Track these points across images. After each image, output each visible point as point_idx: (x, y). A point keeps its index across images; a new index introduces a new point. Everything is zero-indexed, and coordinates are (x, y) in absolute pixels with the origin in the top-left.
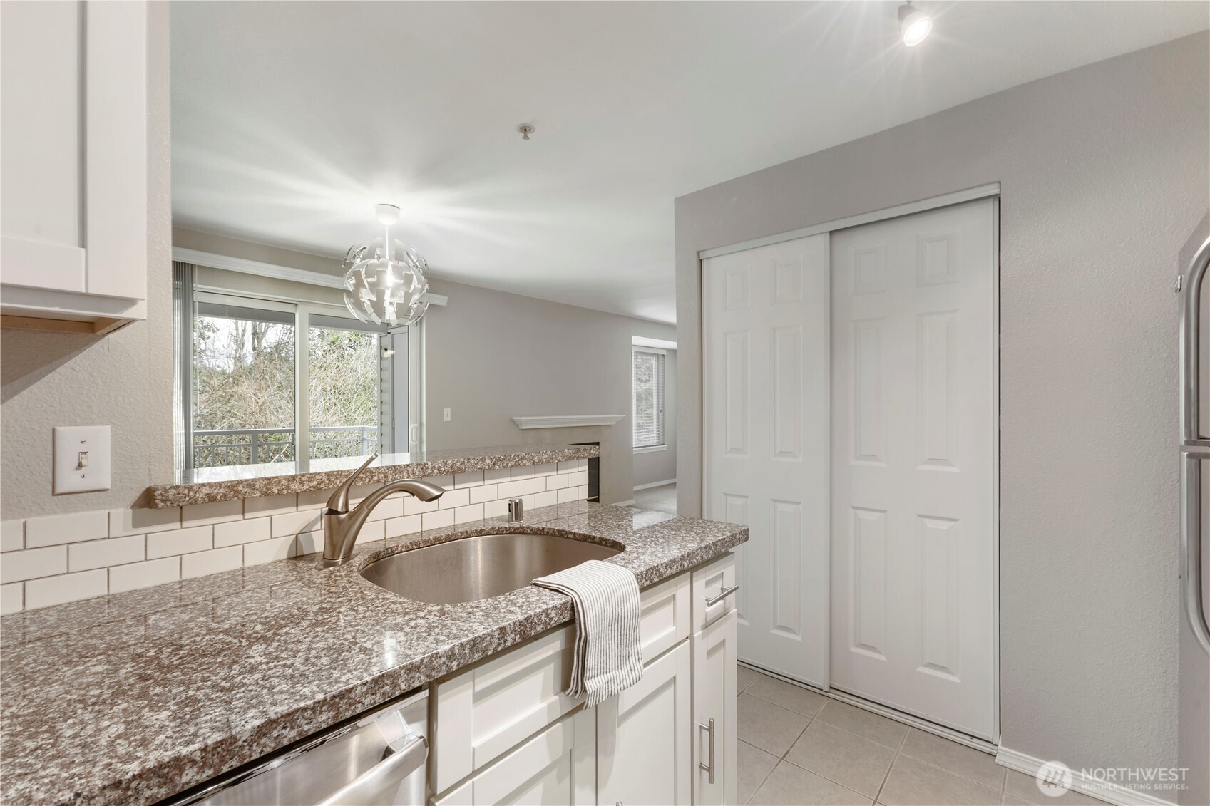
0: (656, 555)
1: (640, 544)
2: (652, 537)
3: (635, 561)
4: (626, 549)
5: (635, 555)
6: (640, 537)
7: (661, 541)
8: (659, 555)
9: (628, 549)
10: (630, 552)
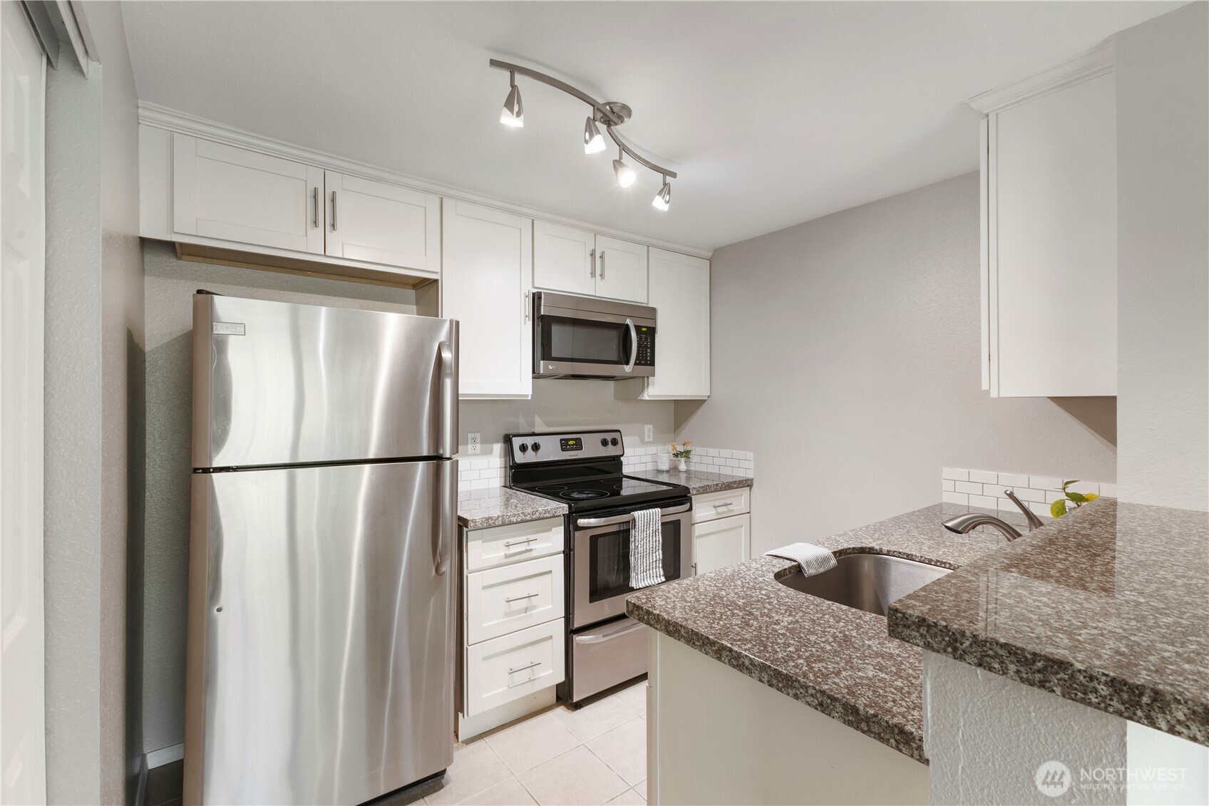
0: (746, 567)
1: (761, 579)
2: (748, 588)
3: (764, 563)
4: (773, 575)
5: (764, 569)
6: (761, 589)
7: (739, 583)
8: (744, 567)
9: (771, 576)
10: (769, 572)
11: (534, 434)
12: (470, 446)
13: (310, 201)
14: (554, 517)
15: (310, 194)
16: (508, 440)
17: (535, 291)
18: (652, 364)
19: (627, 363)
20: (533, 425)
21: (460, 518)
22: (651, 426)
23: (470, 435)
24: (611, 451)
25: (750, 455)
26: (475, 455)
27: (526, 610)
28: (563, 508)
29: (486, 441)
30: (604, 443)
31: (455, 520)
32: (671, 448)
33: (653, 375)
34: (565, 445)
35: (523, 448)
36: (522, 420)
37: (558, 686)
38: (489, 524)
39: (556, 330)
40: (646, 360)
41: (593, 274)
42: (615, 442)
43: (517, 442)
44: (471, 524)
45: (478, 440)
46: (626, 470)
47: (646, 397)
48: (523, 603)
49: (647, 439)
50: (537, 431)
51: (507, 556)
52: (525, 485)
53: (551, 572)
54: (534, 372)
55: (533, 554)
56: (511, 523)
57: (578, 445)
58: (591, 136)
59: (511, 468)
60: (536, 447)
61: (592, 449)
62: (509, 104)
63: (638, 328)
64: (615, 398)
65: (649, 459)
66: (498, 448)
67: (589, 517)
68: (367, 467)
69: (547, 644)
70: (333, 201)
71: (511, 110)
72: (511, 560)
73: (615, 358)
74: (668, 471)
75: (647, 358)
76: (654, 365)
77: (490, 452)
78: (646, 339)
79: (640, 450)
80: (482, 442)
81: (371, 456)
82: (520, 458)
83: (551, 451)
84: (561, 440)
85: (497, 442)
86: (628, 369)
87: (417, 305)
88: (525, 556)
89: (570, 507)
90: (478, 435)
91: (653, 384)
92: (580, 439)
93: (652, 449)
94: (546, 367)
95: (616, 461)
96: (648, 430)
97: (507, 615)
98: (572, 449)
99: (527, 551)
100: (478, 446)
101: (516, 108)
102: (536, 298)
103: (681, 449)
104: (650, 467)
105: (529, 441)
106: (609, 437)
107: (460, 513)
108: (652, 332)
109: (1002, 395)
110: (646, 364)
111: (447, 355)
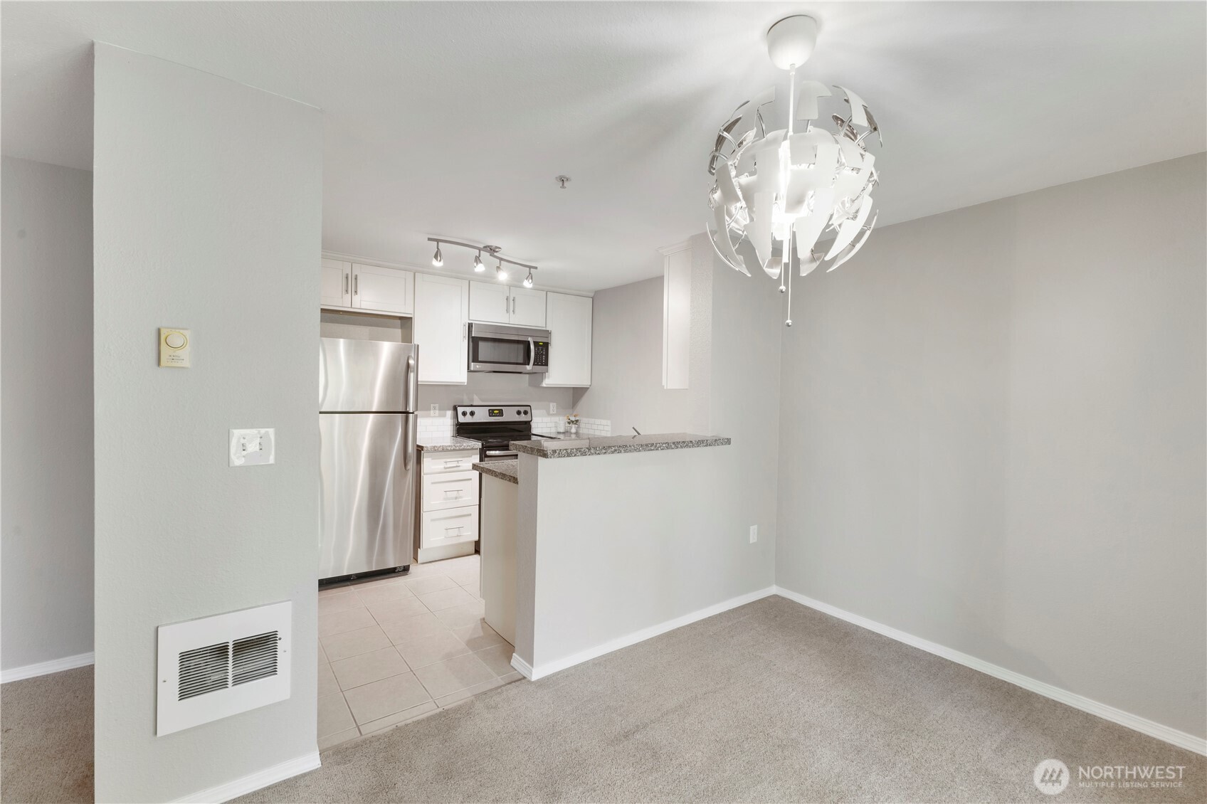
11: (472, 406)
12: (432, 412)
13: (344, 279)
14: (472, 449)
15: (345, 276)
16: (455, 409)
17: (470, 322)
18: (546, 364)
19: (528, 365)
20: (473, 400)
21: (418, 446)
22: (555, 404)
23: (432, 405)
24: (523, 418)
25: (609, 422)
26: (434, 417)
27: (456, 498)
28: (478, 445)
29: (442, 409)
30: (519, 413)
31: (415, 446)
32: (566, 418)
33: (547, 372)
34: (491, 413)
35: (464, 414)
36: (465, 397)
37: (475, 542)
38: (435, 450)
39: (482, 345)
40: (542, 362)
41: (507, 311)
42: (526, 413)
43: (460, 410)
44: (425, 449)
45: (437, 408)
46: (534, 431)
47: (544, 385)
48: (455, 494)
49: (551, 412)
50: (474, 404)
51: (445, 468)
52: (466, 435)
53: (471, 479)
54: (468, 369)
55: (461, 468)
56: (447, 450)
57: (501, 413)
58: (477, 264)
59: (457, 425)
60: (472, 414)
61: (510, 416)
62: (436, 257)
63: (536, 344)
64: (529, 385)
65: (553, 425)
66: (450, 413)
67: (496, 450)
68: (372, 415)
69: (469, 518)
70: (356, 279)
71: (437, 260)
72: (447, 470)
73: (521, 361)
74: (563, 433)
75: (542, 360)
76: (547, 365)
77: (444, 416)
78: (542, 350)
79: (547, 419)
80: (440, 410)
81: (374, 410)
82: (462, 419)
83: (482, 416)
84: (489, 410)
85: (449, 410)
86: (529, 368)
87: (401, 328)
88: (456, 469)
89: (482, 444)
90: (437, 405)
91: (549, 377)
92: (502, 410)
93: (556, 419)
94: (474, 366)
95: (527, 425)
96: (553, 406)
97: (445, 499)
98: (496, 416)
99: (457, 466)
100: (437, 411)
101: (439, 258)
102: (470, 326)
103: (573, 419)
104: (554, 430)
105: (468, 410)
106: (522, 409)
107: (418, 443)
108: (546, 345)
109: (669, 388)
110: (542, 365)
111: (412, 362)
